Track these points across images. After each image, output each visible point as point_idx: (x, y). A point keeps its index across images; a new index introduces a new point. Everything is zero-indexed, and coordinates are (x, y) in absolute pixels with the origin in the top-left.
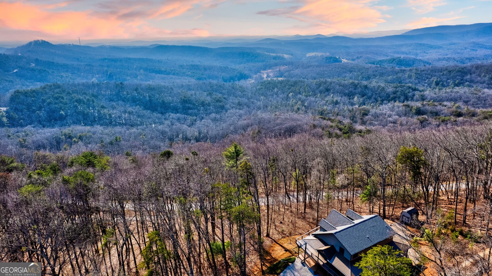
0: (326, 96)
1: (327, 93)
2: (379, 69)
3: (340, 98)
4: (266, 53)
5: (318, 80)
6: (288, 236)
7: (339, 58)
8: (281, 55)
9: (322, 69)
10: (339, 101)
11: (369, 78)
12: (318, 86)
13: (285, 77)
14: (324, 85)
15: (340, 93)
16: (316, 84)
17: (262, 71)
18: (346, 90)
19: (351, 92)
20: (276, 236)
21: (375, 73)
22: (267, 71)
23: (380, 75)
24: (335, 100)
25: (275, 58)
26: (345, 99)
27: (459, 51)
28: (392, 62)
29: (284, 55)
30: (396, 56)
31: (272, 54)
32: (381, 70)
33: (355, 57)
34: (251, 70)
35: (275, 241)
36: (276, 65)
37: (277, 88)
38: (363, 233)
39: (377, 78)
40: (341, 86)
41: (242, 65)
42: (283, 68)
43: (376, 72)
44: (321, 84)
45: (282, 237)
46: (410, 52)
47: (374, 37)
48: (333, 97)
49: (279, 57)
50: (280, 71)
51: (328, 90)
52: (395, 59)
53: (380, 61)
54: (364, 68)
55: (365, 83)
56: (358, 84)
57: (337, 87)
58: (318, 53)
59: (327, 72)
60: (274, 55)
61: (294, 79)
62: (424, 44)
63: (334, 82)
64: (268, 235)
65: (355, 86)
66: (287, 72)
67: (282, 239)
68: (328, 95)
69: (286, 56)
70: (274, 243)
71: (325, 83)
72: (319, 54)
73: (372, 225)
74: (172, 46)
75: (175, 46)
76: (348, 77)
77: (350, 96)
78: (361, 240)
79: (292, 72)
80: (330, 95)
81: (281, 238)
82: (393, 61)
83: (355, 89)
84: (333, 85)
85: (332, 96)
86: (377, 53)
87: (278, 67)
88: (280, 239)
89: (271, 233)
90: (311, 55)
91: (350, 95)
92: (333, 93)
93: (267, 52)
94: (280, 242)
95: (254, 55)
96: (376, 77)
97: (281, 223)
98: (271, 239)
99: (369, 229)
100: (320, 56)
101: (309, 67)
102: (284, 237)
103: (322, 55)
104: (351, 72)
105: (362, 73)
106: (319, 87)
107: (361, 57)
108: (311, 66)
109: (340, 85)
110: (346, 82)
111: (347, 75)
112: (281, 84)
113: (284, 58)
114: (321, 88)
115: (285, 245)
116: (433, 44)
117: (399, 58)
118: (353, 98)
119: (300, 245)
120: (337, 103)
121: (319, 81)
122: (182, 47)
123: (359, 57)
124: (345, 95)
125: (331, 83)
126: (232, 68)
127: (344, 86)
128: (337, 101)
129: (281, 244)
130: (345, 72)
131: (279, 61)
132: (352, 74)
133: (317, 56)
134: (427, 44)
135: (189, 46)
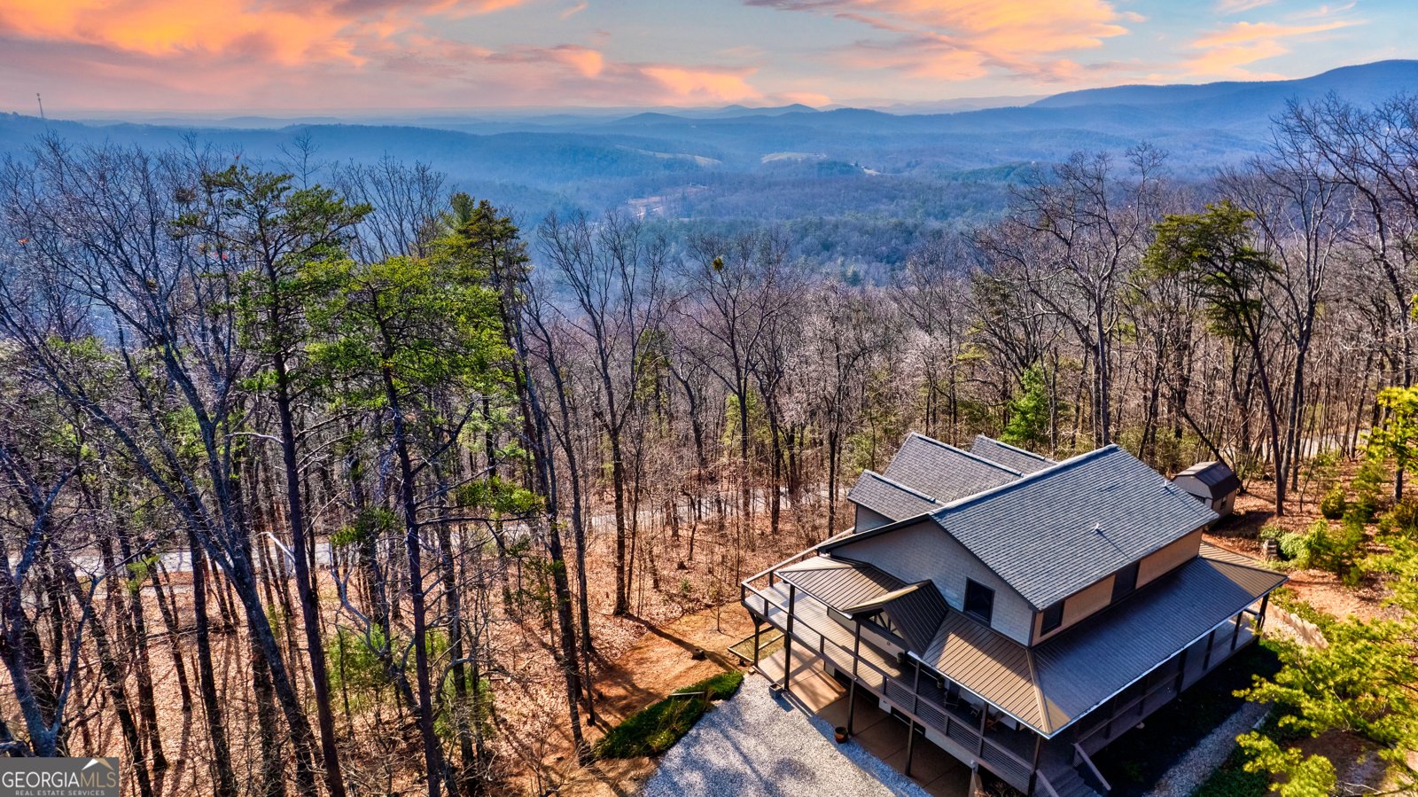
0: (822, 263)
1: (825, 254)
2: (973, 189)
3: (865, 267)
4: (643, 152)
5: (799, 219)
6: (708, 606)
7: (856, 165)
8: (689, 157)
9: (807, 190)
10: (862, 274)
11: (944, 214)
12: (798, 236)
13: (701, 212)
14: (818, 233)
15: (863, 255)
16: (792, 230)
17: (632, 202)
18: (883, 244)
19: (895, 250)
20: (657, 609)
21: (960, 201)
22: (645, 201)
23: (975, 207)
24: (850, 273)
25: (669, 165)
26: (881, 269)
27: (1181, 153)
28: (1006, 177)
29: (697, 157)
30: (1016, 160)
31: (660, 155)
32: (976, 193)
33: (900, 165)
34: (598, 198)
35: (652, 628)
36: (674, 183)
37: (677, 242)
38: (1073, 515)
39: (967, 214)
40: (867, 232)
41: (570, 184)
42: (692, 191)
43: (965, 198)
44: (806, 230)
45: (684, 612)
46: (1053, 154)
47: (952, 113)
48: (843, 265)
49: (682, 163)
50: (684, 198)
51: (827, 246)
52: (1014, 169)
53: (974, 173)
54: (930, 188)
55: (934, 224)
56: (916, 226)
57: (855, 238)
58: (795, 154)
59: (823, 201)
60: (666, 156)
61: (727, 219)
62: (1089, 133)
63: (845, 224)
64: (622, 609)
65: (908, 234)
66: (706, 199)
67: (685, 619)
68: (830, 258)
69: (702, 161)
70: (648, 633)
71: (820, 225)
72: (799, 156)
73: (1103, 484)
74: (353, 126)
75: (361, 127)
76: (886, 213)
77: (894, 263)
78: (1069, 543)
79: (721, 199)
80: (836, 259)
81: (677, 614)
82: (1008, 174)
83: (907, 243)
84: (841, 230)
85: (839, 261)
86: (962, 154)
87: (680, 190)
88: (676, 619)
89: (634, 602)
90: (776, 159)
91: (894, 259)
92: (843, 254)
93: (647, 148)
94: (674, 629)
95: (606, 156)
96: (965, 211)
97: (681, 566)
98: (638, 619)
99: (1094, 497)
100: (803, 161)
101: (770, 185)
102: (693, 612)
103: (808, 159)
104: (892, 199)
105: (924, 203)
106: (802, 237)
107: (917, 164)
108: (776, 184)
109: (862, 231)
110: (880, 223)
111: (882, 207)
112: (690, 230)
113: (697, 166)
114: (808, 240)
115: (699, 640)
116: (1110, 134)
117: (1024, 164)
118: (903, 268)
119: (760, 609)
120: (855, 280)
121: (802, 223)
122: (385, 128)
123: (914, 163)
124: (879, 258)
125: (836, 226)
126: (539, 191)
127: (873, 233)
128: (855, 274)
129: (677, 636)
130: (876, 201)
131: (680, 174)
132: (897, 204)
133: (793, 159)
134: (1097, 133)
135: (407, 128)
